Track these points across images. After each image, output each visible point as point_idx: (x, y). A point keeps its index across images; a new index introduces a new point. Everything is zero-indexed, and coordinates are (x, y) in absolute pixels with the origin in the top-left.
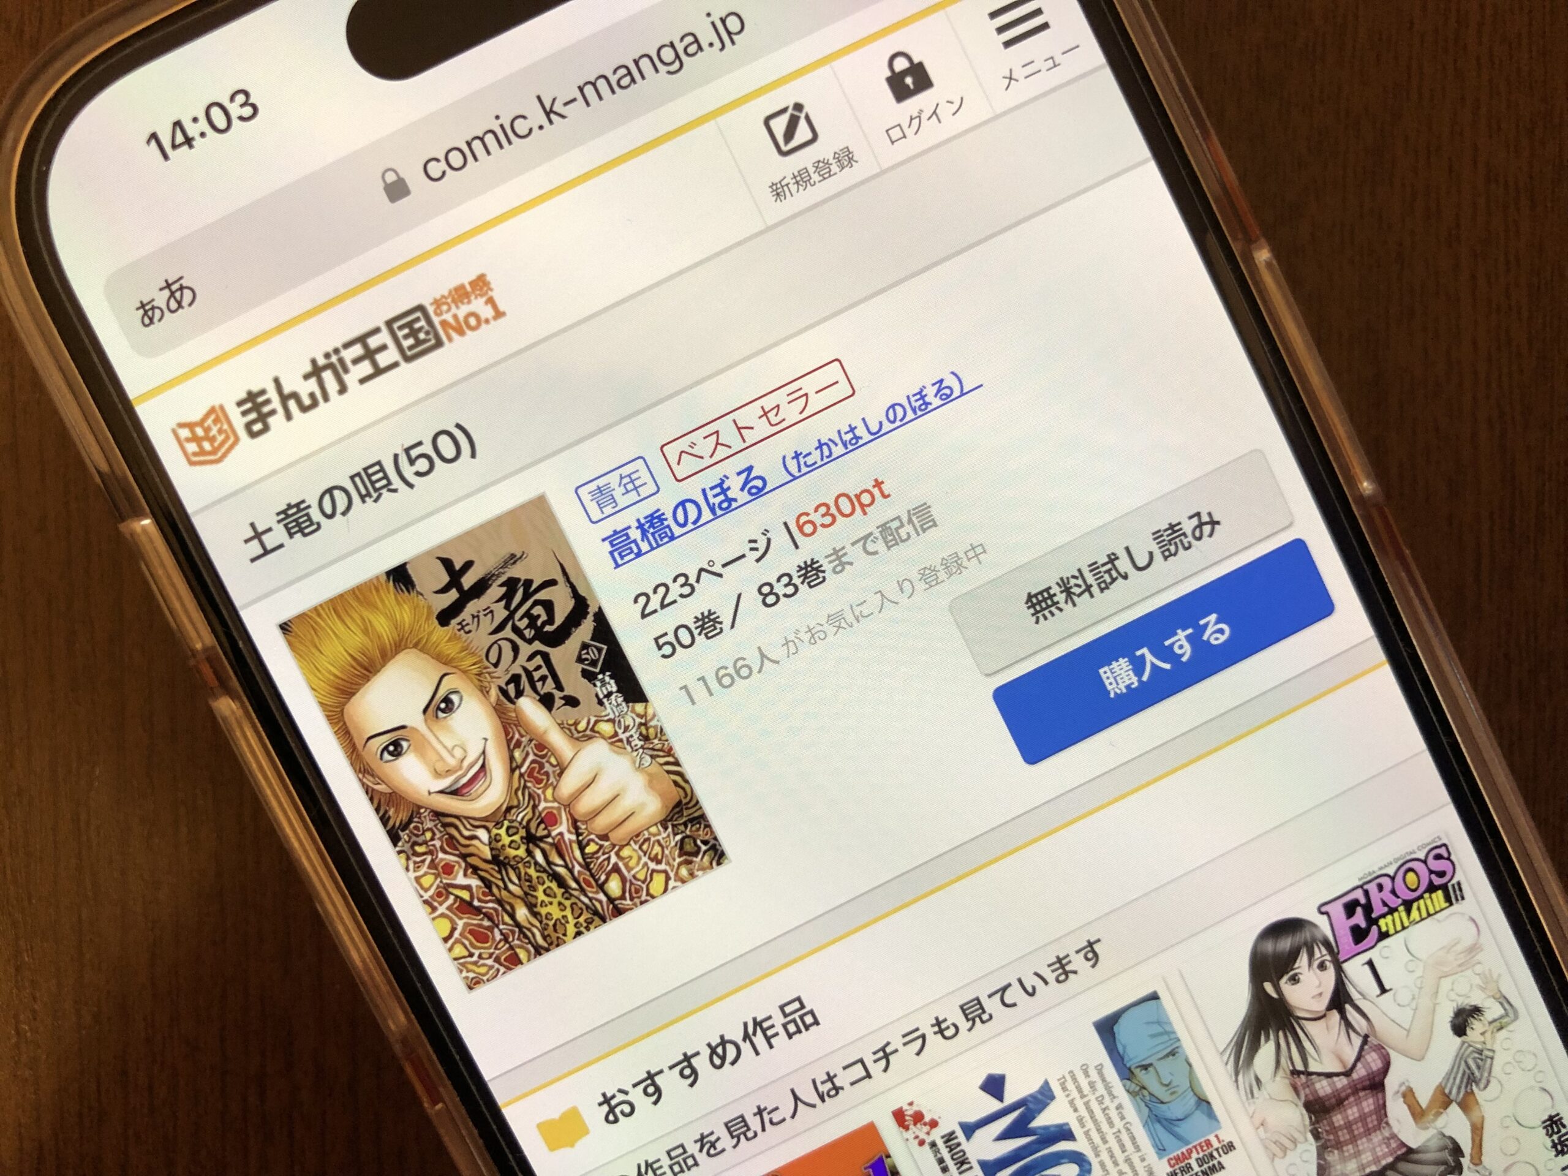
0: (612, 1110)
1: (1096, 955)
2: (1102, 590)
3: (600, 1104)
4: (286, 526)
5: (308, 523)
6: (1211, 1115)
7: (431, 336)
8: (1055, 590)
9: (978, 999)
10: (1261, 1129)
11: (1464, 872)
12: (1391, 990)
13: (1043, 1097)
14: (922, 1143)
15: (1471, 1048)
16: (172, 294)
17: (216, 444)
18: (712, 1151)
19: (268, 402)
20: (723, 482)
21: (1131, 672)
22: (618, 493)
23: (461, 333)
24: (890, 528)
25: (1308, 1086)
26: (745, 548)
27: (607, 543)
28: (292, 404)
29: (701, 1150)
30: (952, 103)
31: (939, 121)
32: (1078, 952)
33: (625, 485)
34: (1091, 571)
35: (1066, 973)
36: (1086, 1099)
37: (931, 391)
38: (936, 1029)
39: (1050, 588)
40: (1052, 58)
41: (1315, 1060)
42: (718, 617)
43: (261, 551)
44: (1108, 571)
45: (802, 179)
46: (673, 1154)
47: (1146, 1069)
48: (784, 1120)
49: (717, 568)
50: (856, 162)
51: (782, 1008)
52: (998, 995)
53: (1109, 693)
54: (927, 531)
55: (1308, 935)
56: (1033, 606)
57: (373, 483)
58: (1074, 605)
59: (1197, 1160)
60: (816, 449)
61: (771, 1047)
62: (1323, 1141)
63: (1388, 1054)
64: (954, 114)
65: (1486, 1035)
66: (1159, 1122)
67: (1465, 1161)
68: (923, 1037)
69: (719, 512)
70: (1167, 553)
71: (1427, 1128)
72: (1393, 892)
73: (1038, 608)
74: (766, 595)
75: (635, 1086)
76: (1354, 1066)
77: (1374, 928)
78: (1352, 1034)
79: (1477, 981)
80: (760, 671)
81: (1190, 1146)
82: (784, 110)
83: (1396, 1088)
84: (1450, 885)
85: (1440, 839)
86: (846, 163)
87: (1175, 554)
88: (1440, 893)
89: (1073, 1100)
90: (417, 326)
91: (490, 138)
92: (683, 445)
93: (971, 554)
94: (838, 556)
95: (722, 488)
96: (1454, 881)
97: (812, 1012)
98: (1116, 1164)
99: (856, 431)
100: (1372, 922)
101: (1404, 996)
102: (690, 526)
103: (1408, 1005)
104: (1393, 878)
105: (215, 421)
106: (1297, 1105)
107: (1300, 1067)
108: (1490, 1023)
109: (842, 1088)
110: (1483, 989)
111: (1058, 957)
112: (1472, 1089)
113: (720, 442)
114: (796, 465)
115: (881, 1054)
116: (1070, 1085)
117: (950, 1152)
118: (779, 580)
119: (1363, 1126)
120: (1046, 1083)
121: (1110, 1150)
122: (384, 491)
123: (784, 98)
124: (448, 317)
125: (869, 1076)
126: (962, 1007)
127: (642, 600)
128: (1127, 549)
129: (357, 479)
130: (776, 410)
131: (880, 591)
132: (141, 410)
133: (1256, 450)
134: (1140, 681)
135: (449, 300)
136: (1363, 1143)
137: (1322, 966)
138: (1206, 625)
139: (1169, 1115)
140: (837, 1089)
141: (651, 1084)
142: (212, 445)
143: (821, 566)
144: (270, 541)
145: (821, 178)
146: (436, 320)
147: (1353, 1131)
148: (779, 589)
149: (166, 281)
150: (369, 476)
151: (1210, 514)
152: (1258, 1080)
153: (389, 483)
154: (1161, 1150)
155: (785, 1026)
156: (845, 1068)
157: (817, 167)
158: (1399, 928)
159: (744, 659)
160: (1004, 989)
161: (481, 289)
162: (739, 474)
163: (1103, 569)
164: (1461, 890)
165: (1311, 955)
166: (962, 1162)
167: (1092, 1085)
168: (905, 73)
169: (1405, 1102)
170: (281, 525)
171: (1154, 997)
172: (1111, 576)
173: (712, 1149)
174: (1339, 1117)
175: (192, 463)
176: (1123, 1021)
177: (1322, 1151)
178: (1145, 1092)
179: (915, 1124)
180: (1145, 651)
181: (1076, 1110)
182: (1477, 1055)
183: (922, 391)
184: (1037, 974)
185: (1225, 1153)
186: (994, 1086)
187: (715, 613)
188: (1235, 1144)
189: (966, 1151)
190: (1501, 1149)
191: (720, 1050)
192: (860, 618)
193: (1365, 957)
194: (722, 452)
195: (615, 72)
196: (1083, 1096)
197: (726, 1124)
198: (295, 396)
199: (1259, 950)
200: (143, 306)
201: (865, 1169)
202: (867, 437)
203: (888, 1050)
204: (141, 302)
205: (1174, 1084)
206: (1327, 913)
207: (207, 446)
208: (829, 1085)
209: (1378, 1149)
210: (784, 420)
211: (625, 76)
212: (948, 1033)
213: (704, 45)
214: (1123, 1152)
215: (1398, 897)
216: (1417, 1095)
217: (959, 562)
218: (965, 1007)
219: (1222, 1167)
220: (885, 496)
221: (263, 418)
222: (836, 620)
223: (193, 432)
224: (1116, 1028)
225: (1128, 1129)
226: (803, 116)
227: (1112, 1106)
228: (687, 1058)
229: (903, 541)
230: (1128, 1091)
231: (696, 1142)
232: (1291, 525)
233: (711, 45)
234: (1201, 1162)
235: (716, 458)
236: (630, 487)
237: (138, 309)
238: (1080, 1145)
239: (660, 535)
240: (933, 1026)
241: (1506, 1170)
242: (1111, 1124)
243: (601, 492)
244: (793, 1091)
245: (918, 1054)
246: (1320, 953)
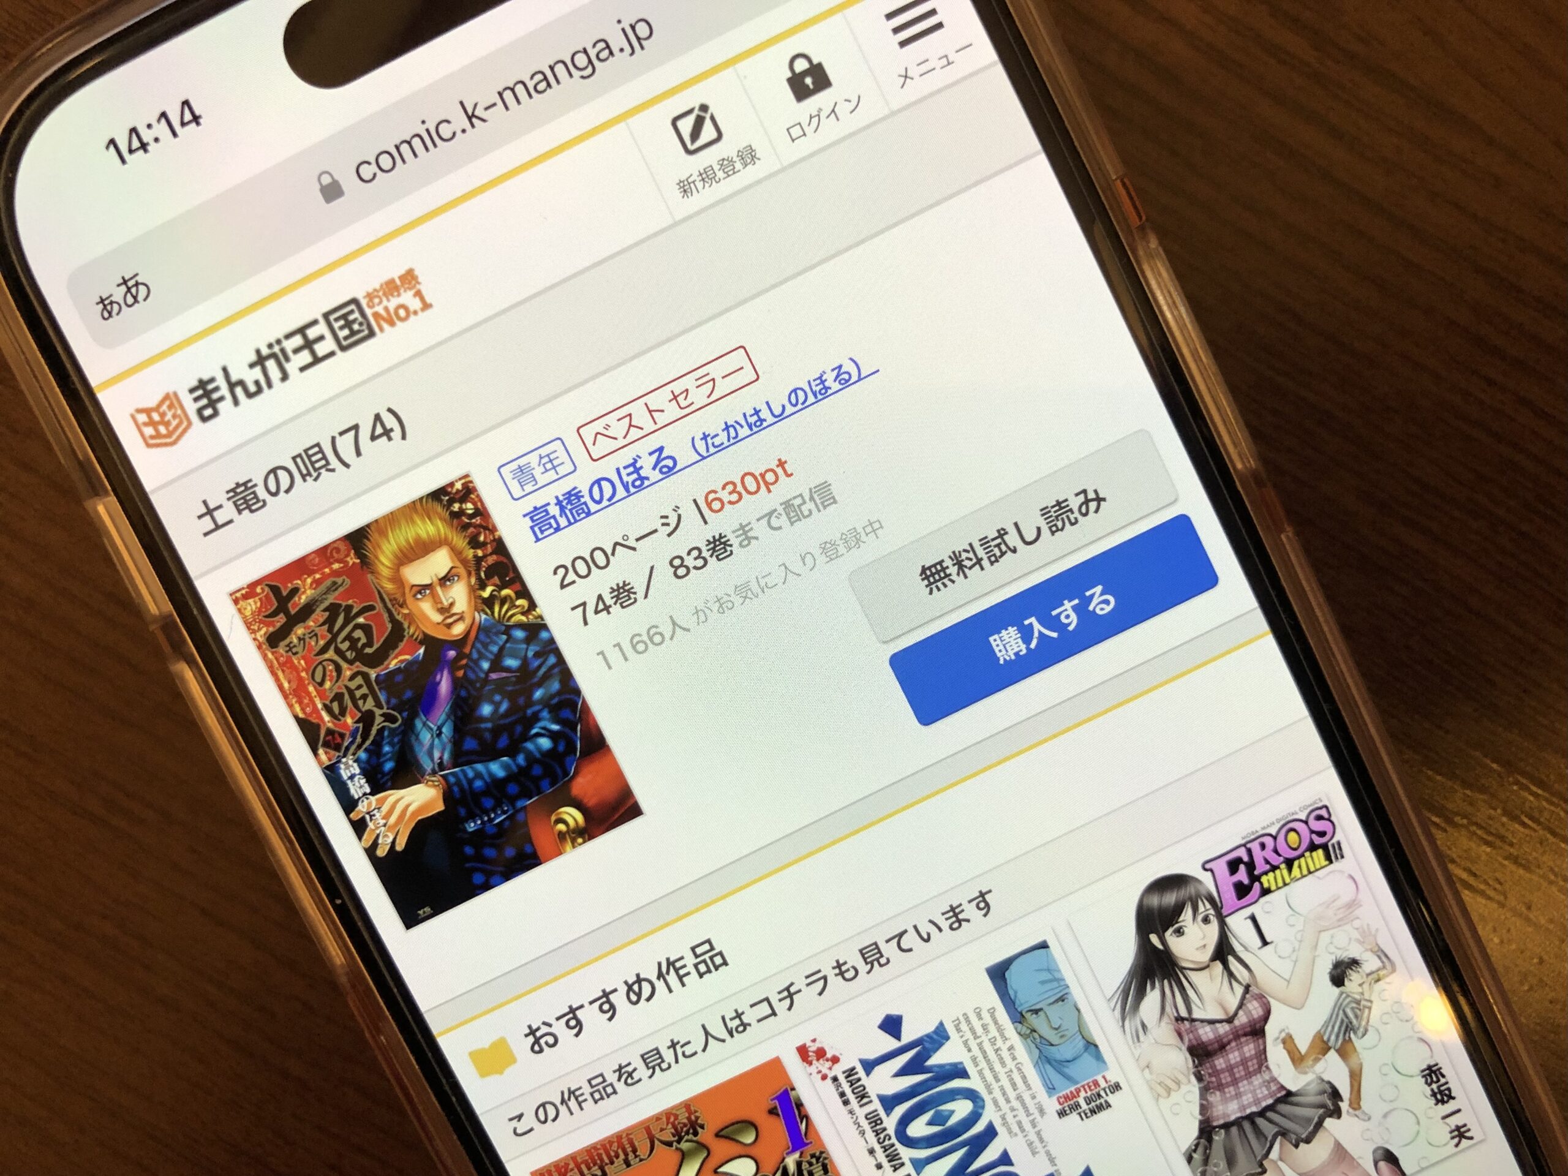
0: (537, 1041)
1: (987, 905)
2: (992, 563)
3: (527, 1036)
4: (235, 503)
5: (255, 501)
6: (1098, 1057)
7: (364, 327)
8: (948, 563)
9: (876, 944)
10: (1147, 1070)
11: (1344, 831)
12: (1272, 942)
13: (939, 1037)
14: (824, 1077)
15: (1348, 1000)
16: (129, 289)
17: (171, 428)
18: (630, 1081)
19: (217, 389)
20: (636, 461)
21: (1020, 640)
22: (538, 471)
23: (392, 324)
24: (793, 505)
25: (1192, 1032)
26: (657, 524)
27: (527, 518)
28: (239, 390)
29: (619, 1080)
30: (850, 101)
31: (838, 119)
32: (970, 902)
33: (544, 465)
34: (981, 545)
35: (959, 921)
36: (978, 1041)
37: (830, 377)
38: (837, 971)
39: (943, 561)
40: (946, 56)
41: (1199, 1007)
42: (632, 588)
43: (213, 526)
44: (998, 546)
45: (707, 176)
46: (594, 1082)
47: (1037, 1013)
48: (695, 1053)
49: (631, 543)
50: (759, 159)
51: (693, 949)
52: (896, 940)
53: (998, 659)
54: (828, 508)
55: (1193, 891)
56: (927, 578)
57: (312, 464)
58: (966, 577)
59: (1085, 1099)
60: (723, 430)
61: (683, 985)
62: (1206, 1083)
63: (1269, 1002)
64: (851, 112)
65: (1364, 986)
66: (1050, 1063)
67: (1344, 1106)
68: (825, 978)
69: (632, 490)
70: (1054, 529)
71: (1306, 1073)
72: (1276, 851)
73: (932, 580)
74: (677, 568)
75: (558, 1019)
76: (1236, 1014)
77: (1257, 884)
78: (1234, 984)
79: (1356, 935)
80: (672, 638)
81: (1078, 1086)
82: (690, 112)
83: (1276, 1035)
84: (1330, 844)
85: (1321, 801)
86: (749, 161)
87: (1062, 529)
88: (1320, 852)
89: (967, 1041)
90: (351, 317)
91: (416, 142)
92: (598, 426)
93: (869, 529)
94: (744, 530)
95: (635, 467)
96: (1334, 841)
97: (721, 954)
98: (1008, 1101)
99: (760, 414)
100: (1255, 878)
101: (1284, 948)
102: (605, 503)
103: (1289, 957)
104: (1275, 838)
105: (170, 407)
106: (1181, 1049)
107: (1184, 1013)
108: (1368, 975)
109: (749, 1025)
110: (1361, 943)
111: (951, 906)
112: (1349, 1037)
113: (633, 423)
114: (704, 446)
115: (785, 994)
116: (964, 1027)
117: (851, 1086)
118: (689, 553)
119: (1244, 1069)
120: (941, 1024)
121: (1002, 1088)
122: (323, 471)
123: (690, 99)
124: (380, 309)
125: (774, 1014)
126: (861, 951)
127: (561, 571)
128: (1016, 525)
129: (299, 460)
130: (685, 394)
131: (784, 564)
132: (101, 397)
133: (1141, 431)
134: (1028, 648)
135: (381, 294)
136: (1243, 1086)
137: (1206, 920)
138: (1092, 596)
139: (1058, 1057)
140: (745, 1026)
141: (573, 1018)
142: (167, 429)
143: (728, 540)
144: (221, 516)
145: (726, 175)
146: (369, 312)
147: (1234, 1074)
148: (690, 561)
149: (123, 278)
150: (309, 457)
151: (1096, 492)
152: (1144, 1026)
153: (328, 463)
154: (1051, 1089)
155: (696, 966)
156: (752, 1006)
157: (722, 165)
158: (1280, 884)
159: (657, 627)
160: (901, 935)
161: (410, 283)
162: (651, 454)
163: (993, 543)
164: (1340, 849)
165: (1195, 910)
166: (862, 1096)
167: (985, 1027)
168: (805, 73)
169: (1285, 1048)
170: (231, 503)
171: (1044, 946)
172: (1000, 550)
173: (630, 1079)
174: (1221, 1060)
175: (148, 445)
176: (1014, 967)
177: (1205, 1091)
178: (1035, 1034)
179: (818, 1060)
180: (1033, 620)
181: (969, 1050)
182: (1354, 1005)
183: (822, 376)
184: (931, 921)
185: (1112, 1093)
186: (892, 1025)
187: (629, 584)
188: (1121, 1085)
189: (866, 1086)
190: (1380, 1096)
191: (636, 987)
192: (765, 590)
193: (1247, 912)
194: (634, 434)
195: (532, 78)
196: (976, 1038)
197: (642, 1056)
198: (241, 383)
199: (1145, 902)
200: (102, 301)
201: (772, 1100)
202: (770, 419)
203: (792, 990)
204: (101, 297)
205: (1063, 1028)
206: (1211, 870)
207: (162, 429)
208: (737, 1022)
209: (1258, 1091)
210: (693, 403)
211: (541, 81)
212: (847, 975)
213: (615, 50)
214: (1015, 1090)
215: (1280, 855)
216: (1296, 1041)
217: (858, 536)
218: (864, 951)
219: (1109, 1106)
220: (789, 475)
221: (212, 404)
222: (744, 591)
223: (150, 417)
224: (1007, 974)
225: (1019, 1069)
226: (708, 116)
227: (1005, 1048)
228: (606, 995)
229: (805, 517)
230: (1019, 1034)
231: (615, 1072)
232: (1176, 501)
233: (622, 50)
234: (1088, 1101)
235: (629, 439)
236: (549, 466)
237: (98, 304)
238: (973, 1083)
239: (577, 512)
240: (834, 968)
241: (1385, 1116)
242: (1003, 1064)
243: (522, 471)
244: (704, 1027)
245: (820, 994)
246: (1204, 907)
